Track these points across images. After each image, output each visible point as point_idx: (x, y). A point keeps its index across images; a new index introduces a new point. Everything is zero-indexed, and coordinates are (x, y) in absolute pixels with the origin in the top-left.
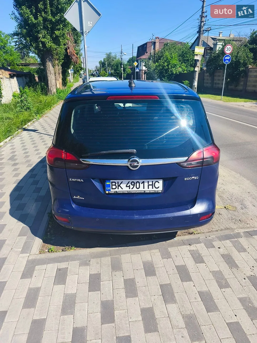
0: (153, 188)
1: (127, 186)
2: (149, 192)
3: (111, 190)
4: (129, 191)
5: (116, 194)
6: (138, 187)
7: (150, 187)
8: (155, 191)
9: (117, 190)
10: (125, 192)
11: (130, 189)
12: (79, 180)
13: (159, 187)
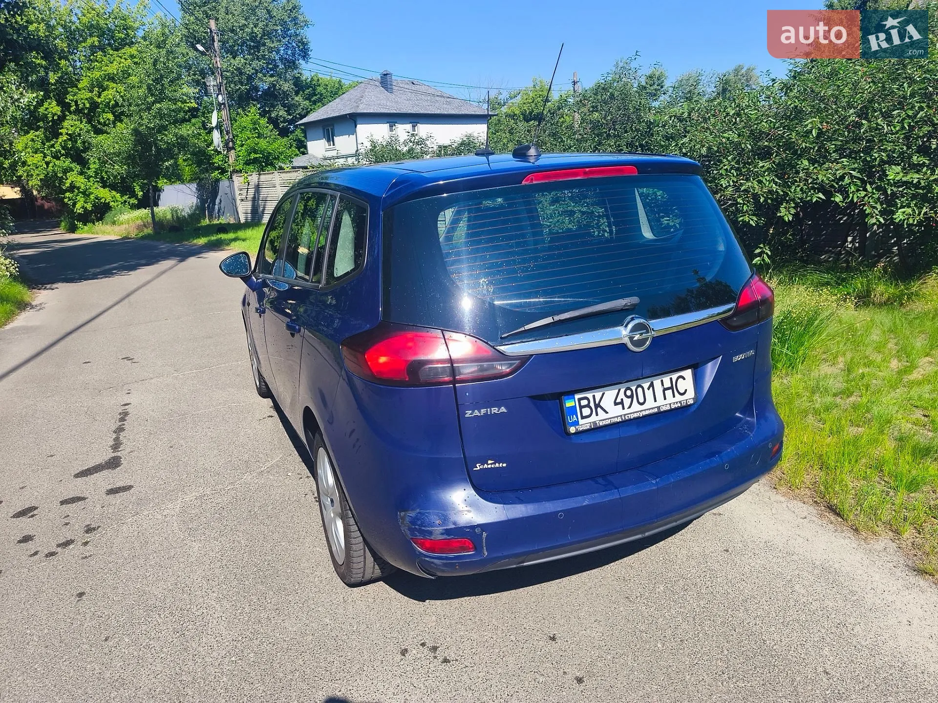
0: (674, 396)
1: (616, 404)
2: (668, 408)
3: (581, 422)
4: (625, 415)
5: (596, 429)
6: (641, 400)
7: (669, 393)
8: (680, 402)
9: (594, 418)
10: (616, 420)
11: (623, 408)
12: (495, 410)
13: (686, 390)
